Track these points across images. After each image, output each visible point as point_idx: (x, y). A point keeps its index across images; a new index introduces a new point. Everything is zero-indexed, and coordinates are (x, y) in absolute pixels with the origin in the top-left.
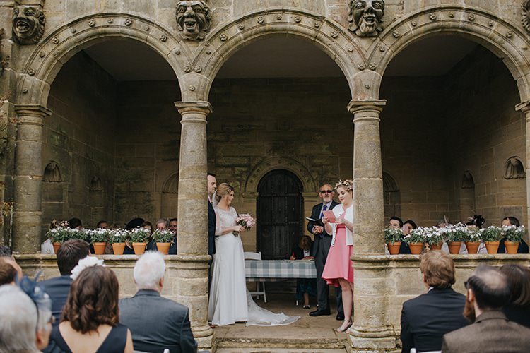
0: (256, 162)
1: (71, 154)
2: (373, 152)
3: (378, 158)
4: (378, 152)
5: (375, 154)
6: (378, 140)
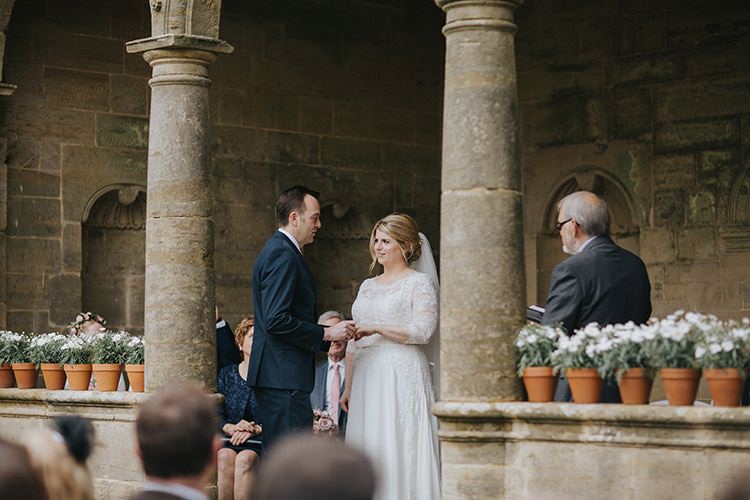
2: (466, 119)
3: (481, 135)
4: (480, 116)
5: (469, 123)
6: (484, 83)
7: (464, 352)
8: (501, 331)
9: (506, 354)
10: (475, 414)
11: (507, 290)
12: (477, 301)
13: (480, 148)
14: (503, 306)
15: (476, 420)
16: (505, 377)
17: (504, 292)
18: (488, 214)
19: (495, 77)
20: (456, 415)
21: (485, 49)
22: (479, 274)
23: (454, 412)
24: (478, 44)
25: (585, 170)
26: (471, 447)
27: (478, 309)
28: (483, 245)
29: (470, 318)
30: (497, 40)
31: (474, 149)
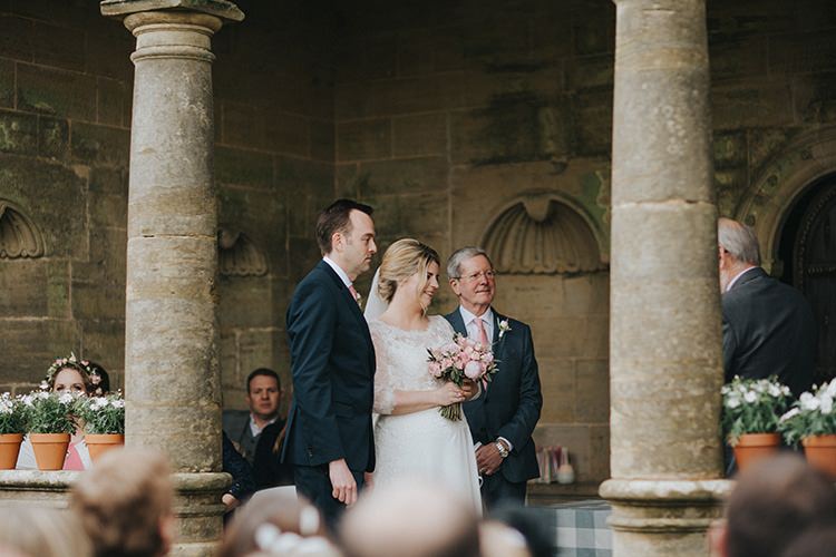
0: (763, 150)
1: (82, 171)
2: (656, 110)
3: (677, 131)
4: (675, 106)
5: (661, 115)
6: (679, 64)
7: (658, 415)
8: (705, 386)
9: (710, 416)
10: (678, 496)
11: (711, 333)
12: (675, 347)
13: (676, 147)
14: (705, 355)
15: (675, 504)
16: (709, 447)
17: (708, 337)
18: (688, 234)
19: (692, 56)
20: (651, 497)
21: (679, 20)
22: (677, 312)
23: (647, 493)
24: (671, 13)
25: (535, 194)
26: (668, 539)
27: (676, 358)
28: (683, 275)
29: (665, 370)
30: (693, 8)
31: (669, 149)
